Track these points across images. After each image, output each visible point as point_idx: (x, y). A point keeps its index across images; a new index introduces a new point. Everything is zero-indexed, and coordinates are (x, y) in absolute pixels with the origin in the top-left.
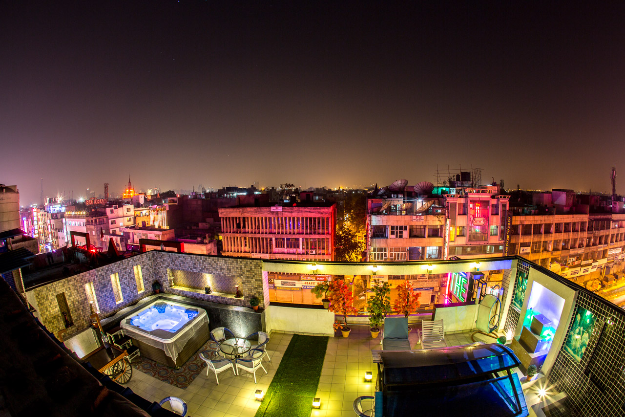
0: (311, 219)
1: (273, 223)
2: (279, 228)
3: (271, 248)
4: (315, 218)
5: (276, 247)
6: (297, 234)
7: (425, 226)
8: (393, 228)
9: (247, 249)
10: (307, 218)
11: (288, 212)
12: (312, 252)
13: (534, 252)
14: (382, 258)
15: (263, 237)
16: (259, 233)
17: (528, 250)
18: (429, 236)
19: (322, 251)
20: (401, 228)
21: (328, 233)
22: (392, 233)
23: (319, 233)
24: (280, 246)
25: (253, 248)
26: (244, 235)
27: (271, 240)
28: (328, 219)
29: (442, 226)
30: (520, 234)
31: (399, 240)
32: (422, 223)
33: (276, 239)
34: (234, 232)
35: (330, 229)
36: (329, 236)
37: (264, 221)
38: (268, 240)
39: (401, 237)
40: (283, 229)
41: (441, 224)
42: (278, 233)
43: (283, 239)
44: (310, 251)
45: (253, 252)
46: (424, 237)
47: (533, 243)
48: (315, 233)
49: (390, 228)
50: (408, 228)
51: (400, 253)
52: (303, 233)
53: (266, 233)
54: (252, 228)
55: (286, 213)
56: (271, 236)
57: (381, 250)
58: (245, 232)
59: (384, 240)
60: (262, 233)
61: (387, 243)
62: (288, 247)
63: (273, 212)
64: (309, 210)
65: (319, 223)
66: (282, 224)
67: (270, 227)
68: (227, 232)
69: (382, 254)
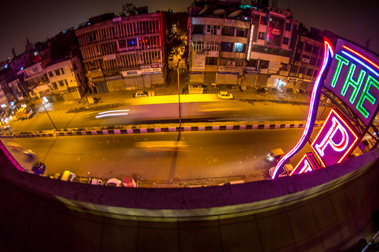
0: (144, 23)
1: (115, 30)
2: (120, 34)
3: (116, 49)
4: (147, 22)
5: (120, 47)
6: (134, 35)
7: (234, 28)
8: (209, 27)
9: (99, 54)
10: (141, 23)
11: (126, 20)
12: (147, 47)
13: (311, 63)
14: (200, 49)
15: (109, 42)
16: (106, 40)
17: (308, 61)
18: (236, 36)
19: (154, 46)
20: (215, 27)
21: (158, 32)
22: (209, 31)
23: (151, 33)
24: (123, 47)
25: (103, 52)
26: (96, 44)
27: (115, 43)
28: (157, 21)
29: (247, 30)
30: (304, 49)
31: (214, 36)
32: (232, 25)
33: (119, 42)
34: (88, 44)
35: (159, 28)
36: (159, 34)
37: (109, 30)
38: (113, 44)
39: (215, 34)
40: (123, 33)
41: (246, 28)
42: (120, 37)
43: (125, 41)
44: (145, 46)
45: (103, 55)
46: (233, 36)
47: (312, 57)
48: (148, 33)
49: (206, 27)
50: (221, 28)
51: (214, 46)
52: (138, 34)
53: (111, 39)
54: (100, 37)
55: (125, 21)
56: (115, 40)
57: (199, 43)
58: (96, 42)
59: (202, 35)
60: (108, 39)
61: (204, 38)
62: (128, 46)
63: (114, 23)
64: (142, 16)
65: (151, 25)
66: (122, 30)
67: (114, 34)
68: (83, 45)
69: (200, 46)
